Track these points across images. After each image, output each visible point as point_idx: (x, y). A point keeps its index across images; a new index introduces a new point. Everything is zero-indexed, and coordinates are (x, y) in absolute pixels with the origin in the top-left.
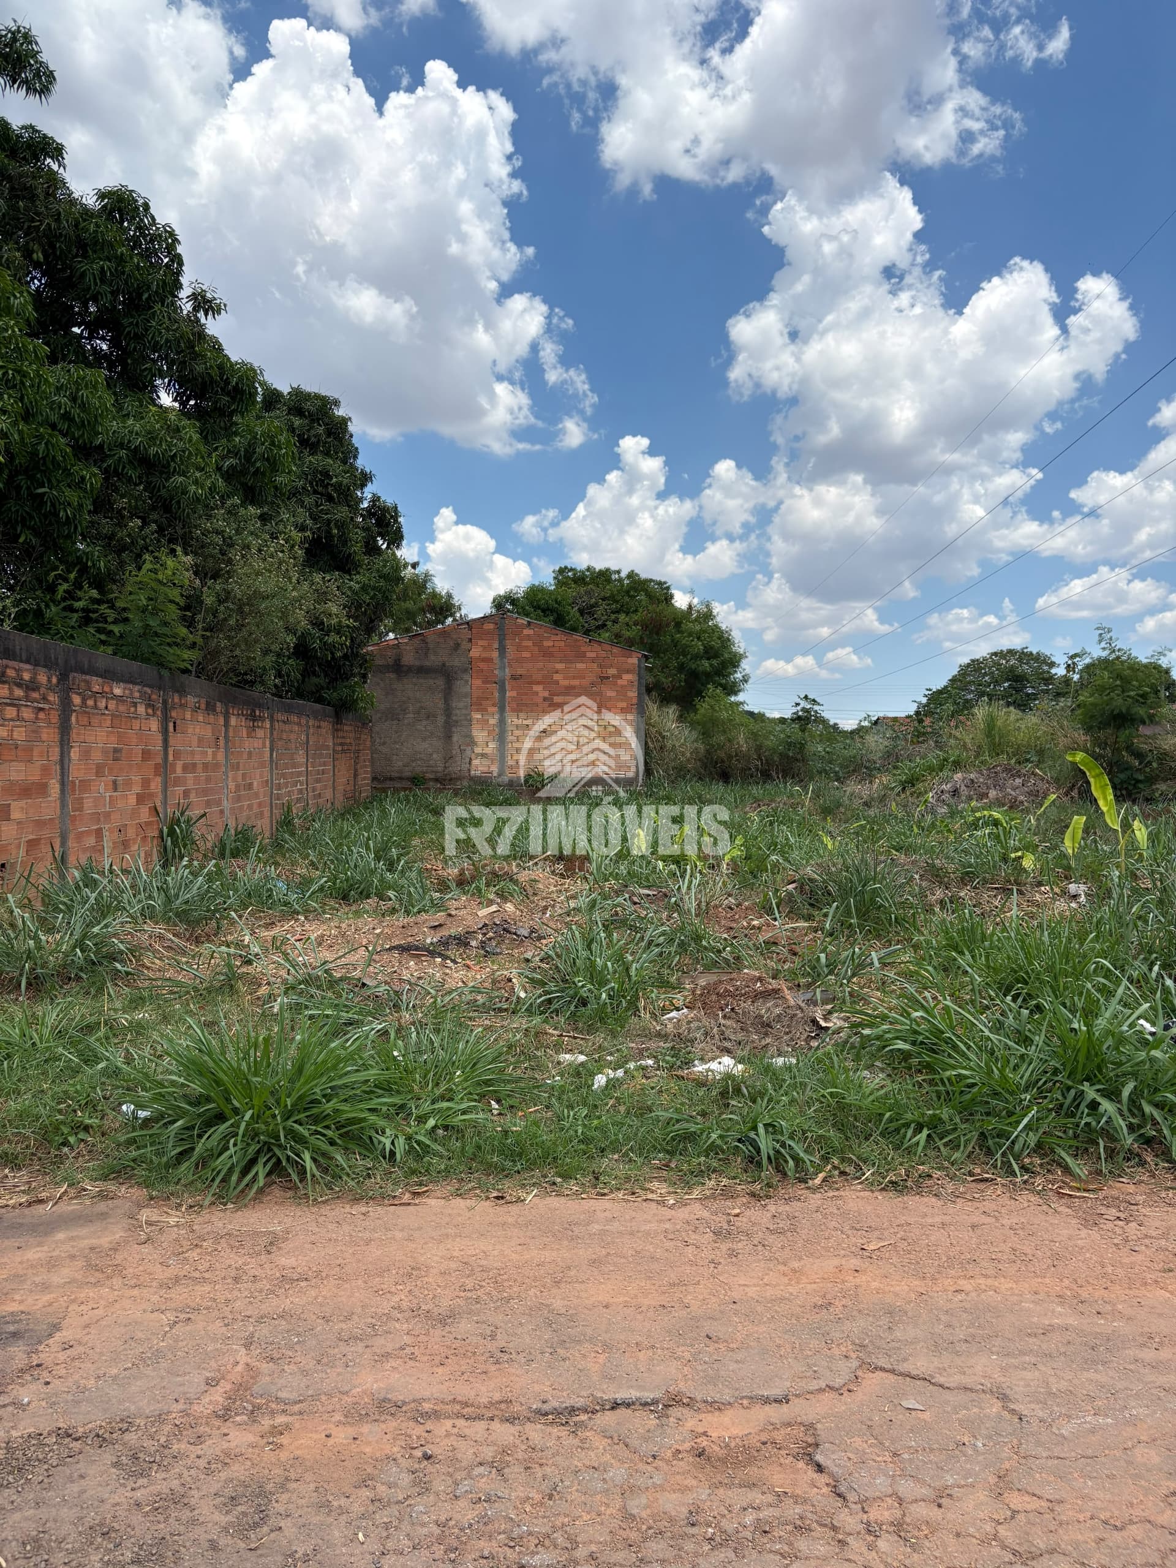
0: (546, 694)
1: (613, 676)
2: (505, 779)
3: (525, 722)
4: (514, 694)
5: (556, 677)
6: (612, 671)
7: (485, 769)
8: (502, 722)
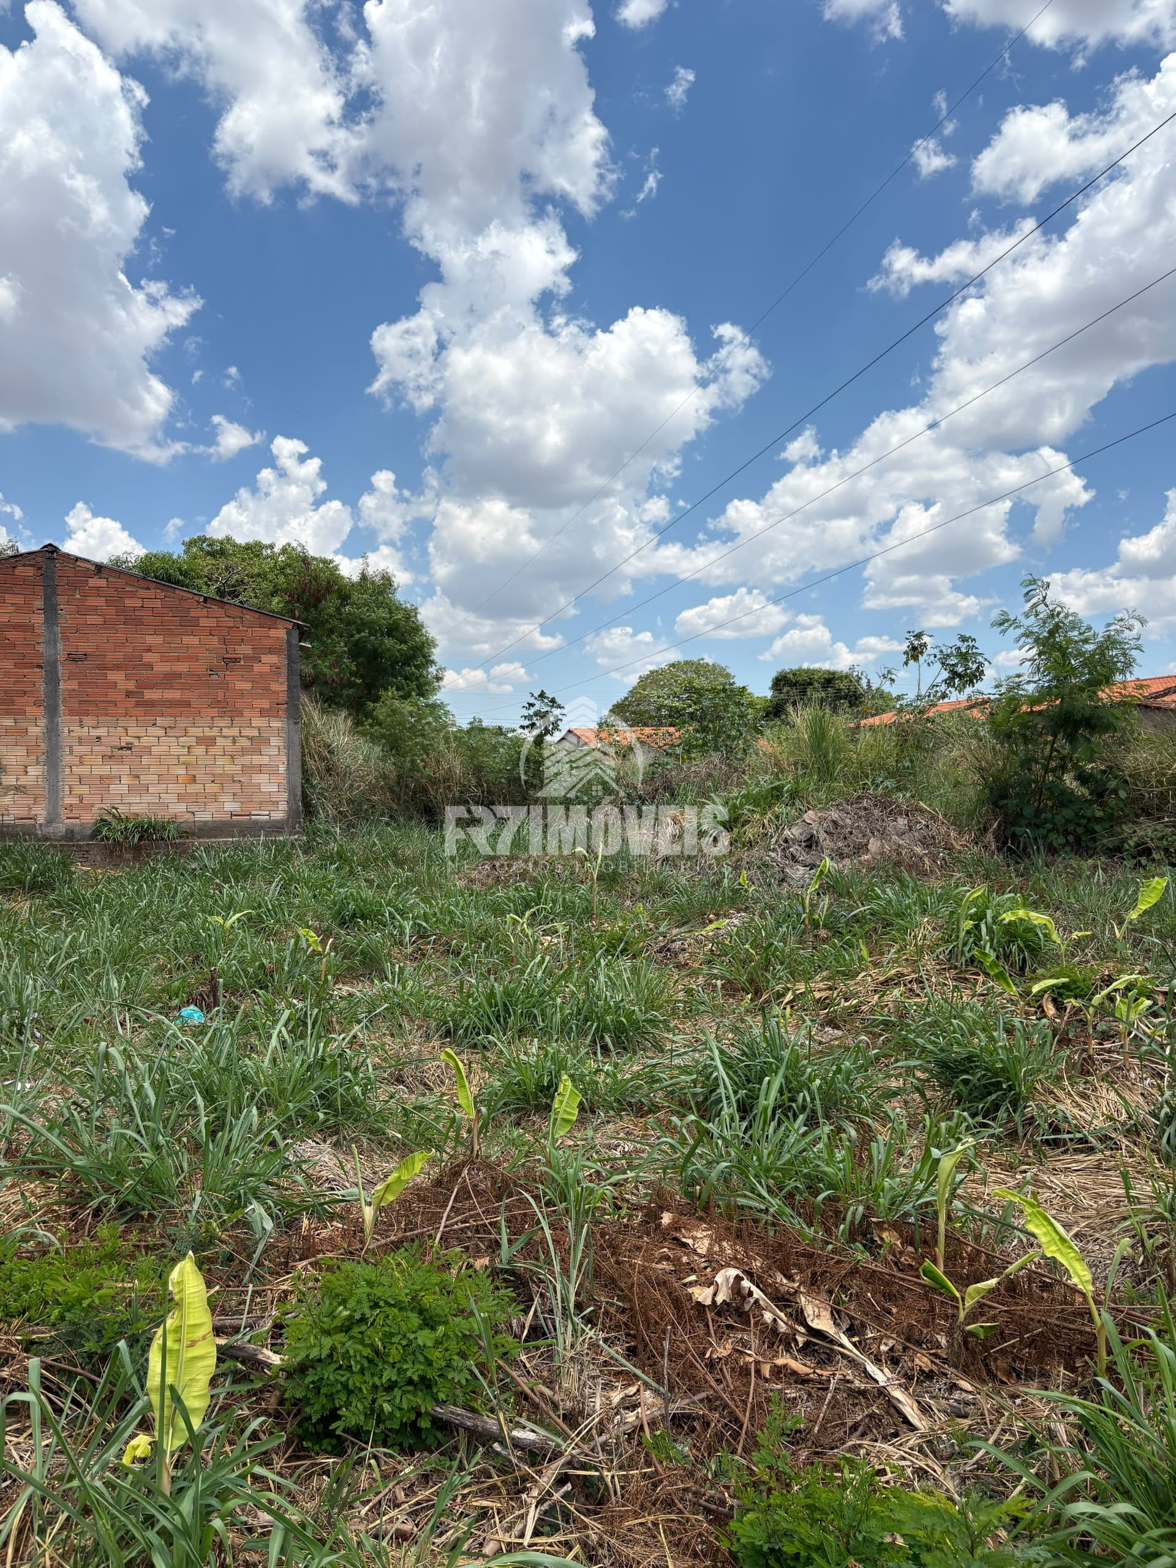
0: (131, 685)
1: (247, 658)
2: (60, 828)
3: (95, 733)
4: (74, 685)
5: (148, 657)
6: (245, 649)
7: (24, 813)
8: (52, 731)
